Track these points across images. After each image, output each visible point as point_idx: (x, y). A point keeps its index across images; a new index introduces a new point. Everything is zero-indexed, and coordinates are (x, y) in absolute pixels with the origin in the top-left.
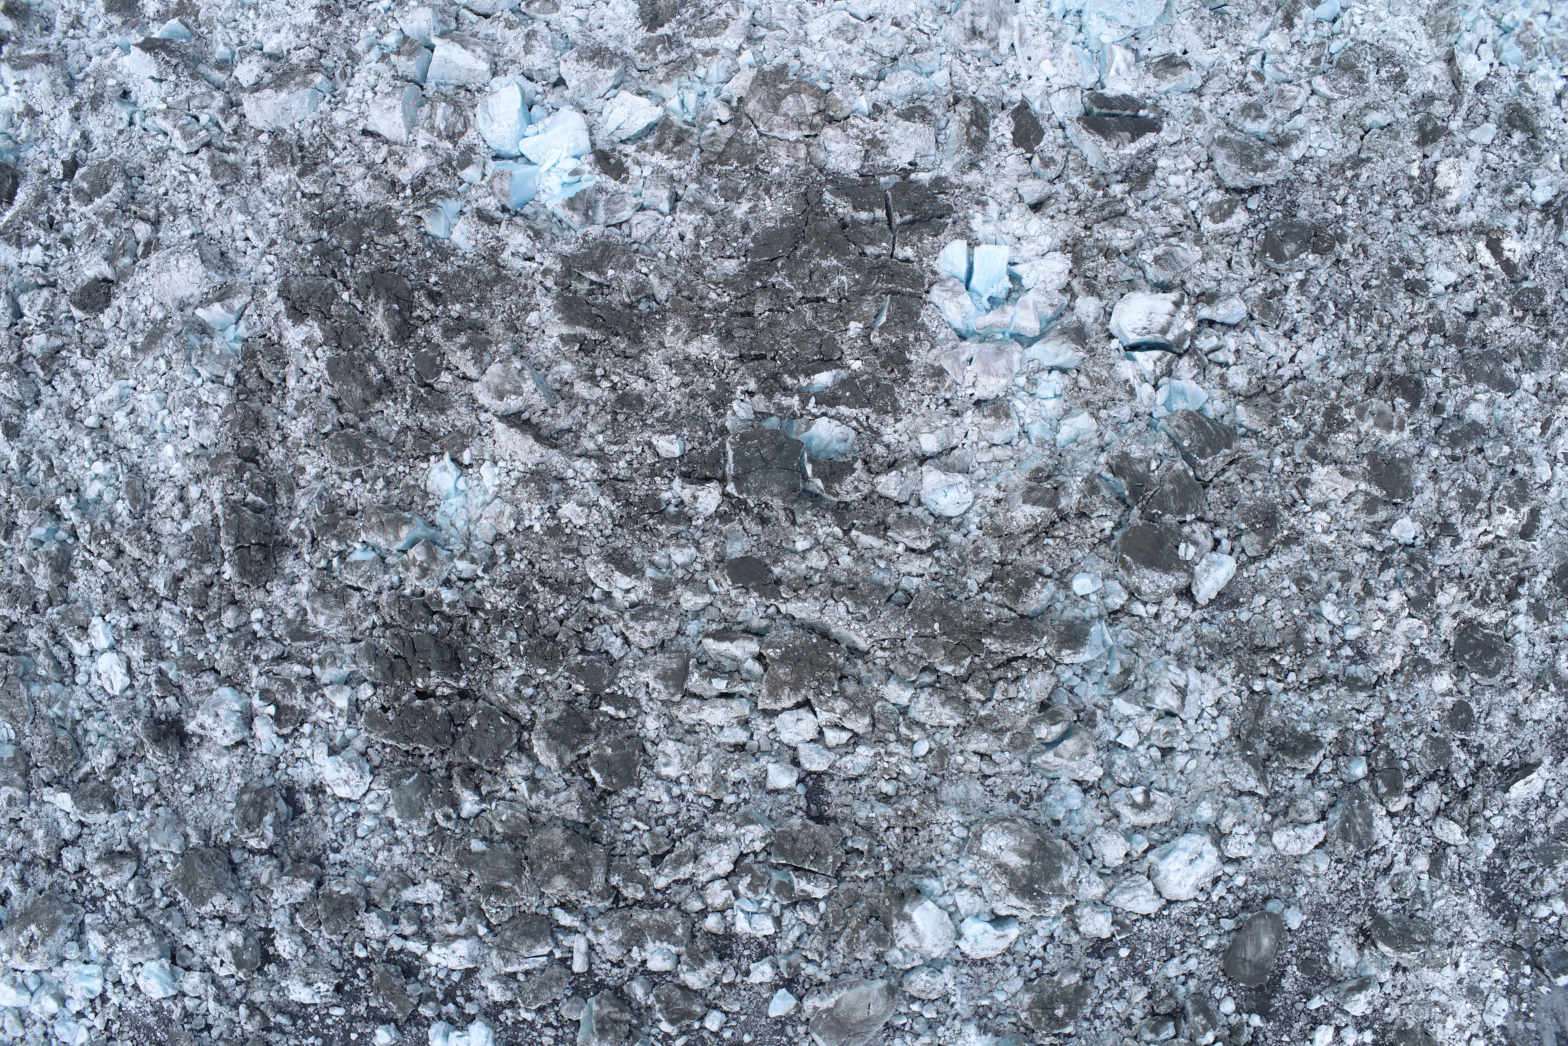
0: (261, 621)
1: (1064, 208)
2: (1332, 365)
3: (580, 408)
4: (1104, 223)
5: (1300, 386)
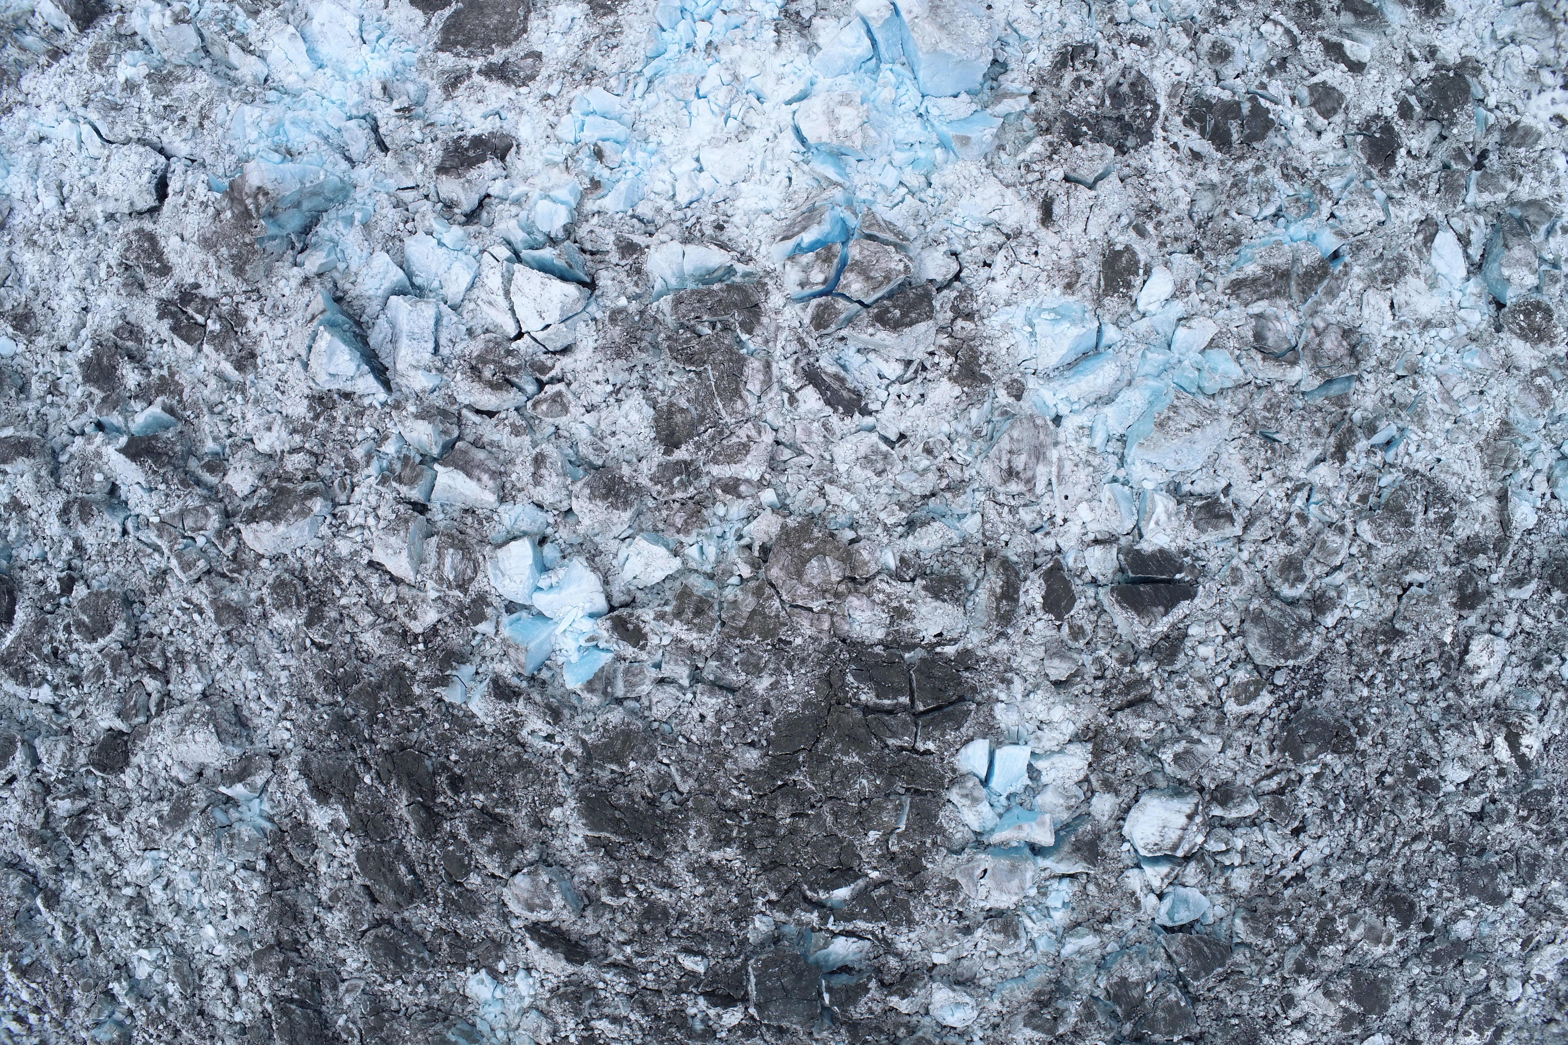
1: (1088, 689)
2: (1333, 873)
3: (608, 916)
4: (1127, 710)
5: (1299, 891)
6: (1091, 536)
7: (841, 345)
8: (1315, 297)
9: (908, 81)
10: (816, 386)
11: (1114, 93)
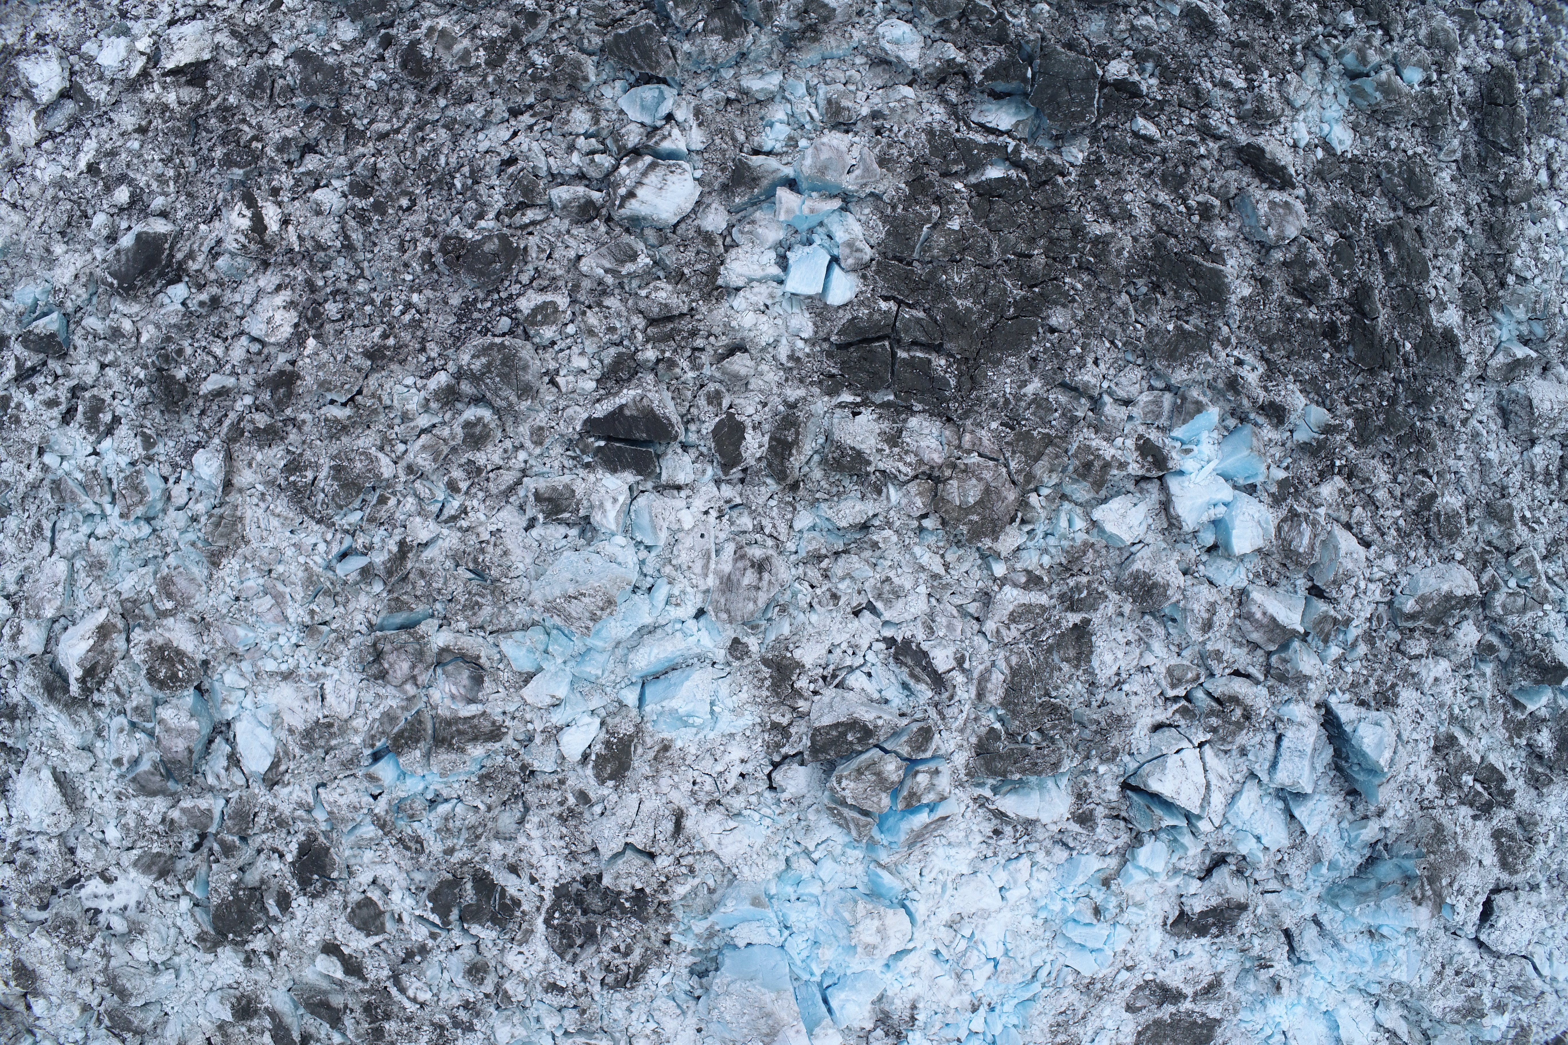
0: (1496, 37)
1: (712, 339)
2: (480, 113)
3: (1216, 186)
4: (676, 313)
5: (519, 99)
6: (683, 494)
7: (904, 709)
8: (408, 715)
9: (799, 963)
10: (935, 672)
11: (591, 937)
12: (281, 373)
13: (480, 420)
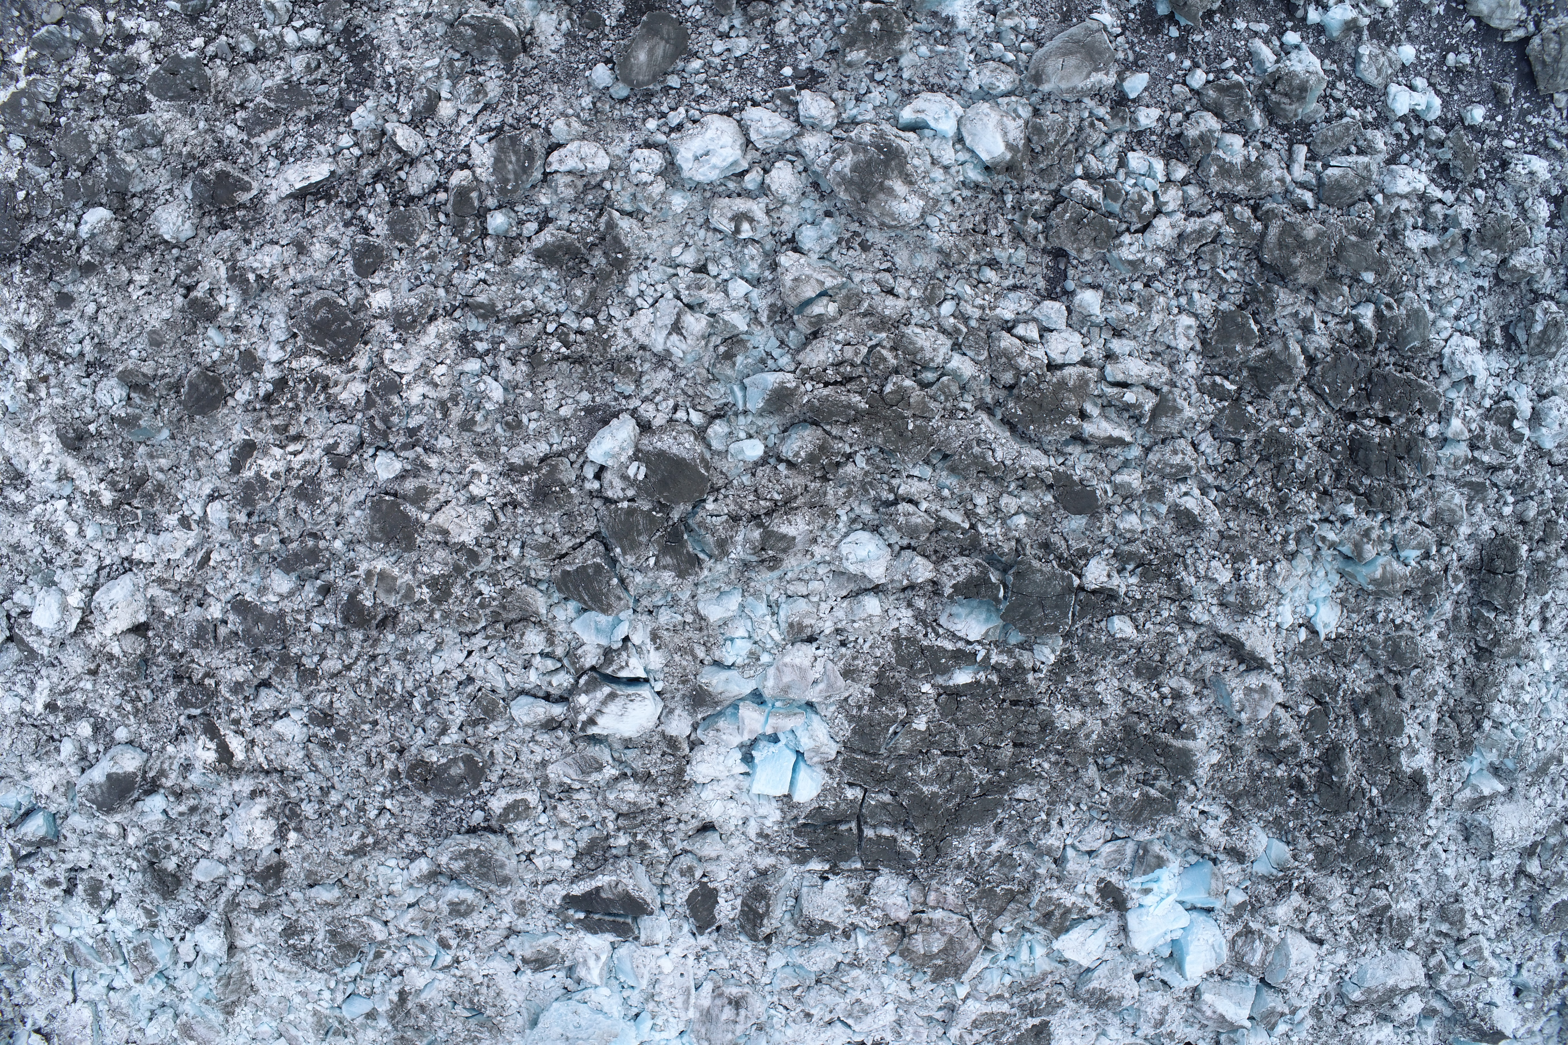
0: (1505, 503)
1: (681, 826)
3: (1191, 670)
4: (645, 808)
6: (662, 946)
12: (268, 868)
13: (463, 902)
